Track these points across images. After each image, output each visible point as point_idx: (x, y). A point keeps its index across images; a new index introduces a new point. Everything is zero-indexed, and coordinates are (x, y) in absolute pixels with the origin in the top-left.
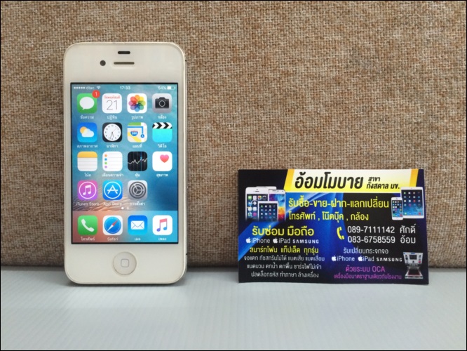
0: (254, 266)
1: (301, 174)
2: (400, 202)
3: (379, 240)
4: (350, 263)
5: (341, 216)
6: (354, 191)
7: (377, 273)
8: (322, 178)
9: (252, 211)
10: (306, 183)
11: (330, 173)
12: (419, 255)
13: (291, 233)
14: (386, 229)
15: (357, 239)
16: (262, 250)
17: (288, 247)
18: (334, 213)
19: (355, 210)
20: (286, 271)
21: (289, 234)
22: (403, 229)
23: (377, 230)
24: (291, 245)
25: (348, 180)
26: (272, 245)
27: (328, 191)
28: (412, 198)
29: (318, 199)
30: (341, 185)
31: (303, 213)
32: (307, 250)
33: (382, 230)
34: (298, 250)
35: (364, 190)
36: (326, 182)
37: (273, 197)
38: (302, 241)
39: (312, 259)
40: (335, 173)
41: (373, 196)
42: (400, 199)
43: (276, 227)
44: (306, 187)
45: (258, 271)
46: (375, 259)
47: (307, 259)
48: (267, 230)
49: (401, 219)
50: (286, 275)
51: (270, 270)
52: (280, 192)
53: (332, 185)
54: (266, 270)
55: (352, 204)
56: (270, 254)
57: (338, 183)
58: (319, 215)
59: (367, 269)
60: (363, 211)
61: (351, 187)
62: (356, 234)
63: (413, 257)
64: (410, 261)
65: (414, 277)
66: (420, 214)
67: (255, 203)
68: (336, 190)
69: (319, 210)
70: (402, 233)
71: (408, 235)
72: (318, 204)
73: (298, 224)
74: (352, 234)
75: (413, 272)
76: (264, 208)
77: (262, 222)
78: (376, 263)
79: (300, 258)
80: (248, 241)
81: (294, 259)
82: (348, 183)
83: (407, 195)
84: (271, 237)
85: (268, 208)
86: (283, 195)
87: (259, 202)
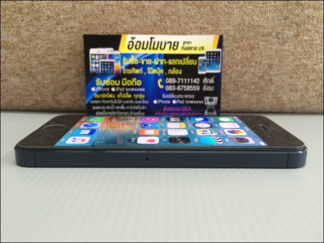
0: (98, 108)
1: (132, 38)
2: (205, 60)
3: (189, 88)
4: (167, 105)
5: (161, 71)
6: (172, 52)
7: (186, 112)
8: (148, 42)
9: (96, 67)
10: (136, 46)
11: (154, 38)
12: (215, 99)
13: (124, 83)
14: (193, 80)
15: (173, 88)
16: (104, 96)
17: (123, 94)
18: (156, 68)
19: (171, 67)
20: (121, 110)
21: (123, 84)
22: (205, 80)
23: (187, 81)
24: (124, 92)
25: (168, 43)
26: (110, 92)
27: (152, 52)
28: (213, 57)
29: (145, 58)
30: (163, 47)
31: (133, 69)
32: (136, 96)
33: (190, 81)
34: (130, 96)
35: (179, 51)
36: (151, 45)
37: (111, 56)
38: (132, 90)
39: (140, 102)
40: (158, 38)
41: (185, 56)
42: (205, 58)
43: (114, 79)
44: (136, 48)
45: (101, 111)
46: (185, 102)
47: (136, 102)
48: (107, 82)
49: (204, 73)
50: (121, 113)
51: (110, 110)
52: (116, 52)
53: (156, 47)
54: (107, 110)
55: (170, 62)
56: (109, 99)
57: (160, 45)
58: (145, 70)
59: (178, 109)
60: (178, 67)
61: (170, 49)
62: (172, 84)
63: (211, 100)
64: (208, 103)
65: (211, 114)
66: (218, 69)
67: (97, 61)
68: (159, 52)
69: (145, 67)
70: (205, 84)
71: (209, 85)
72: (145, 62)
73: (130, 77)
74: (169, 84)
75: (211, 110)
76: (104, 65)
77: (103, 76)
78: (185, 105)
79: (132, 102)
80: (93, 89)
81: (127, 102)
82: (168, 46)
83: (210, 55)
84: (110, 87)
85: (107, 65)
86: (118, 55)
87: (101, 60)
